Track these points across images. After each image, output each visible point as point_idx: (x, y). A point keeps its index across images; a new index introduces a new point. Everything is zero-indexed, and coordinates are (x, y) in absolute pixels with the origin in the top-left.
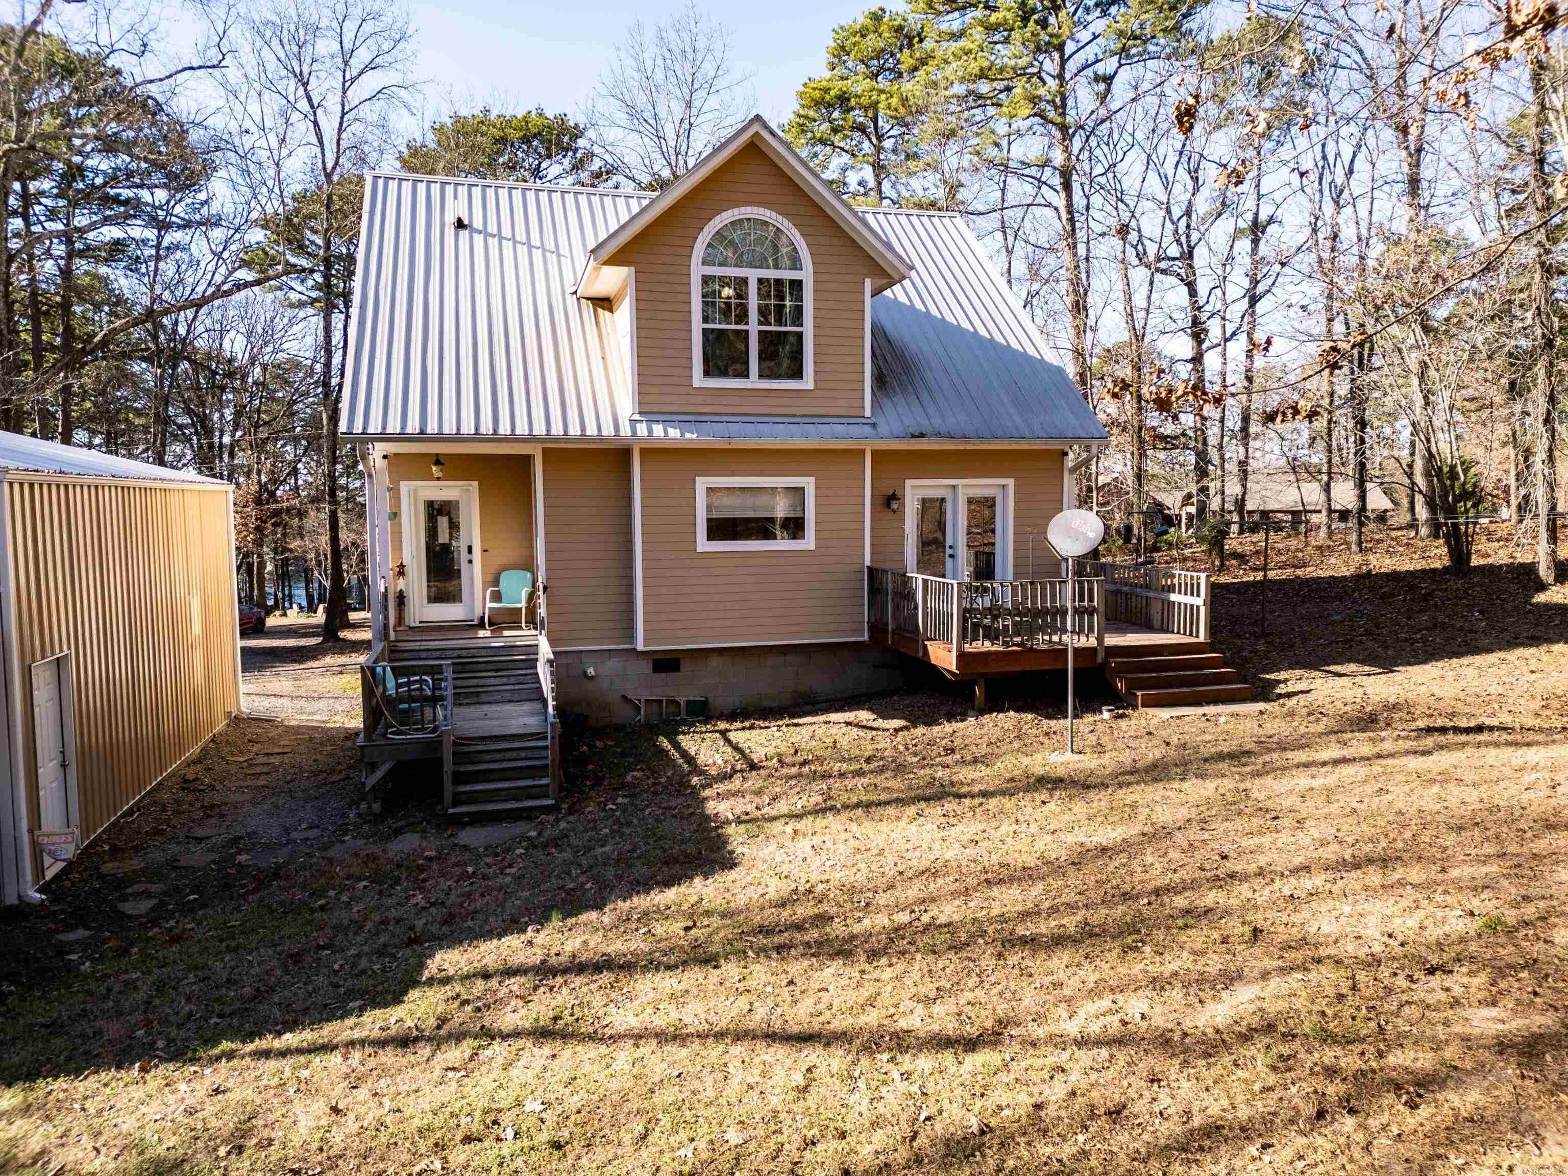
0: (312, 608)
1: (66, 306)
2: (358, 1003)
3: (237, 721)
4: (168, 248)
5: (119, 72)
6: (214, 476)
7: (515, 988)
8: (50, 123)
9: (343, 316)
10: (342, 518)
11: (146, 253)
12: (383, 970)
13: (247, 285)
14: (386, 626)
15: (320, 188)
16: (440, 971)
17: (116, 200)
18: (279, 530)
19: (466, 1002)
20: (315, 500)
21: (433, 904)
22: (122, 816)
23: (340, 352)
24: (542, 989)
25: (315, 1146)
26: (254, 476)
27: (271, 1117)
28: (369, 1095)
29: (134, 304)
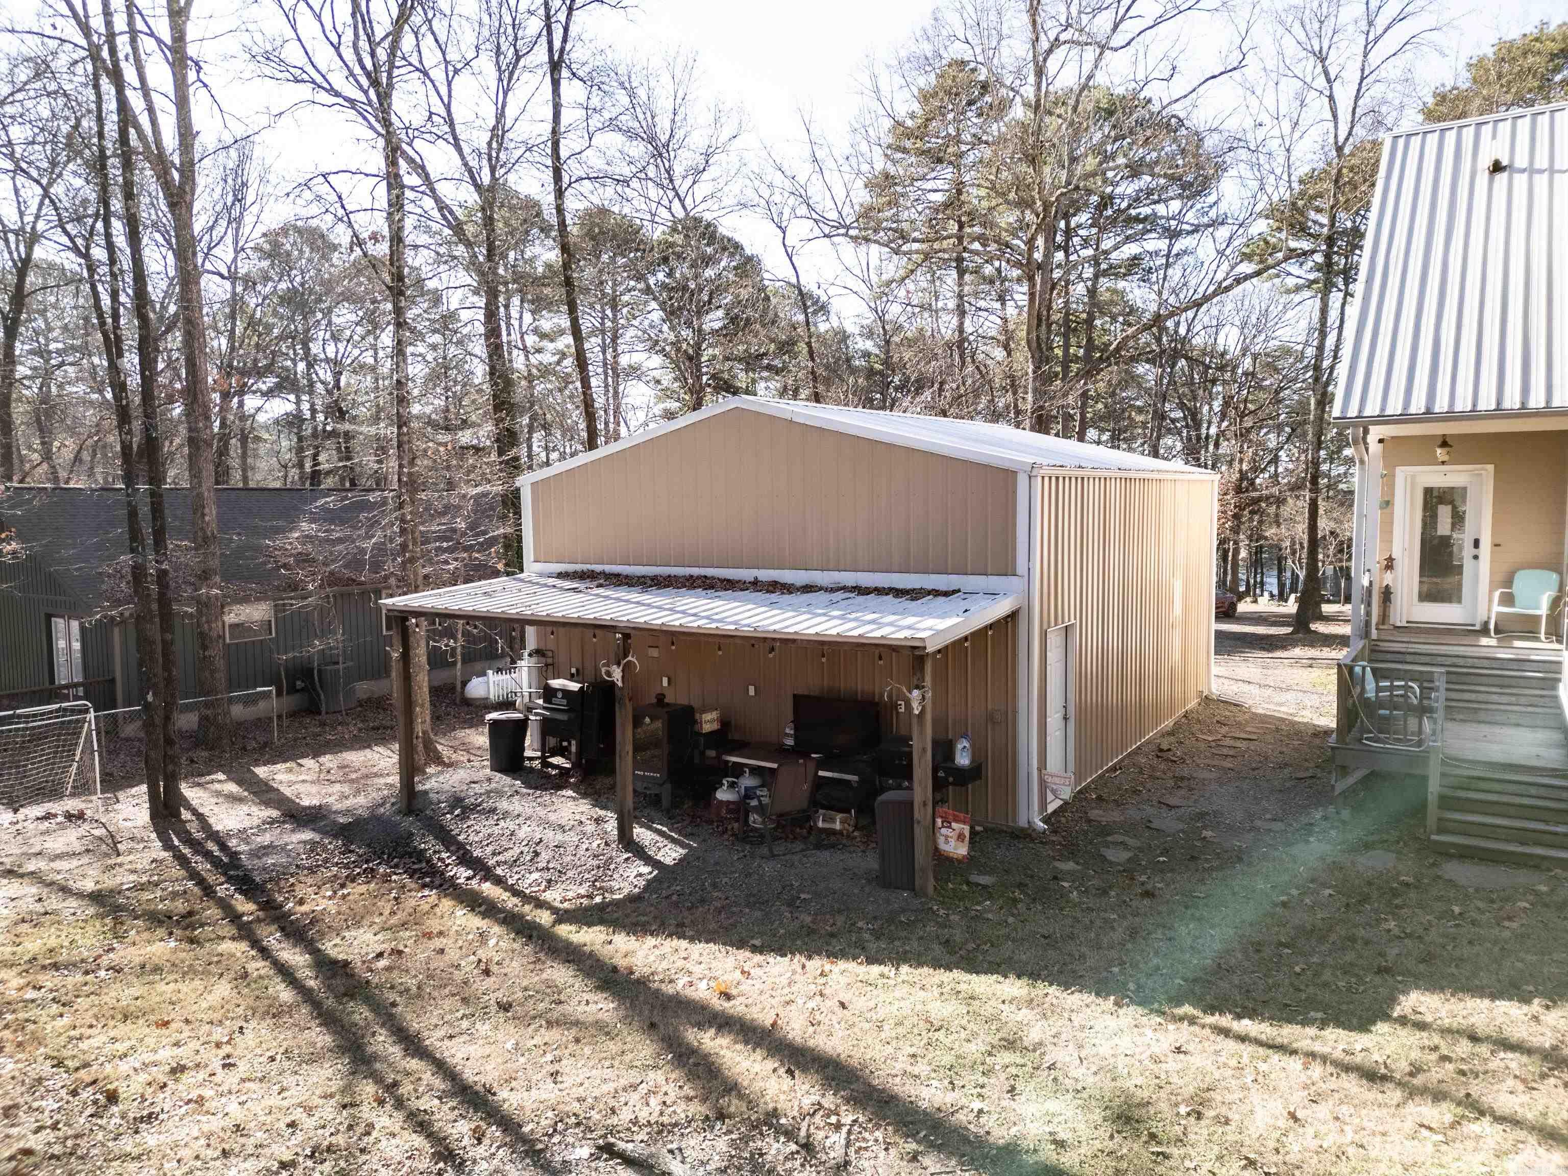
0: (1282, 597)
1: (1090, 321)
2: (1319, 1015)
3: (1207, 700)
4: (1177, 255)
5: (1149, 101)
6: (1199, 466)
7: (1513, 1065)
8: (1091, 163)
9: (1341, 295)
10: (1322, 505)
11: (1158, 263)
12: (1349, 989)
13: (1247, 277)
14: (1368, 624)
15: (1329, 164)
16: (1415, 1012)
17: (1137, 219)
18: (1256, 517)
19: (1445, 1058)
20: (1295, 487)
21: (1409, 936)
22: (1107, 771)
23: (1335, 332)
24: (1552, 1081)
25: (1272, 1144)
26: (1236, 465)
27: (1229, 1098)
28: (1329, 1117)
29: (1144, 311)
